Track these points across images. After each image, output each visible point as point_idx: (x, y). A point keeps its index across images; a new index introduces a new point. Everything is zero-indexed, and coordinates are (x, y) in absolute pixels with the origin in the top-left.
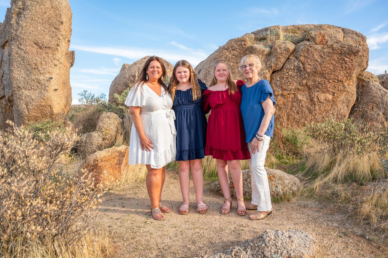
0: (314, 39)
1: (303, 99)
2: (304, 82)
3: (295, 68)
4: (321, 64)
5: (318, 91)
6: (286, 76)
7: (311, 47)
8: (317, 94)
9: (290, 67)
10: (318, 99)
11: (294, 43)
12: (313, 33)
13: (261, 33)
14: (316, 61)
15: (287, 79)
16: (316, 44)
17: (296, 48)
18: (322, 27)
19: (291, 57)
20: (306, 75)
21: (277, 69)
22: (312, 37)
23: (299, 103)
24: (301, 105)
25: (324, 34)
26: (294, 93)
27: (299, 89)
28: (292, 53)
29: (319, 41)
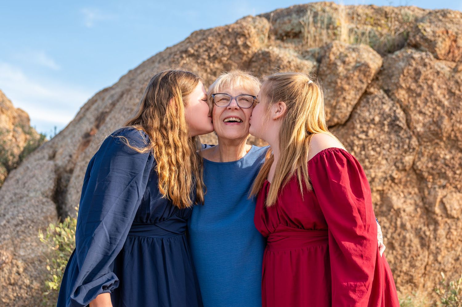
0: (431, 46)
1: (405, 206)
2: (408, 159)
3: (385, 119)
4: (450, 114)
5: (444, 187)
6: (361, 142)
7: (425, 65)
8: (441, 193)
9: (371, 117)
10: (445, 209)
11: (379, 52)
12: (428, 30)
13: (286, 19)
14: (439, 103)
15: (364, 150)
16: (437, 58)
17: (386, 65)
18: (449, 15)
19: (372, 90)
20: (414, 142)
21: (336, 120)
22: (426, 40)
23: (394, 217)
24: (399, 223)
25: (457, 33)
26: (380, 188)
27: (393, 179)
28: (376, 79)
29: (443, 52)
